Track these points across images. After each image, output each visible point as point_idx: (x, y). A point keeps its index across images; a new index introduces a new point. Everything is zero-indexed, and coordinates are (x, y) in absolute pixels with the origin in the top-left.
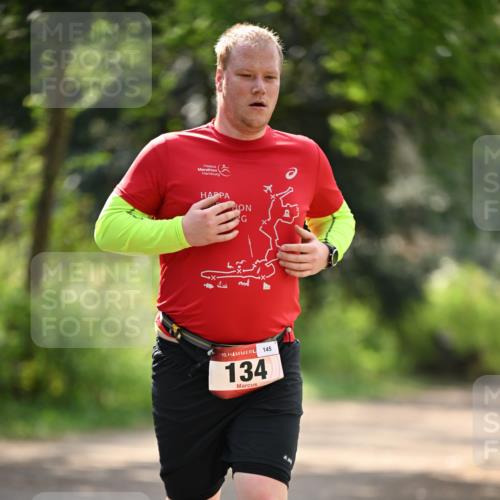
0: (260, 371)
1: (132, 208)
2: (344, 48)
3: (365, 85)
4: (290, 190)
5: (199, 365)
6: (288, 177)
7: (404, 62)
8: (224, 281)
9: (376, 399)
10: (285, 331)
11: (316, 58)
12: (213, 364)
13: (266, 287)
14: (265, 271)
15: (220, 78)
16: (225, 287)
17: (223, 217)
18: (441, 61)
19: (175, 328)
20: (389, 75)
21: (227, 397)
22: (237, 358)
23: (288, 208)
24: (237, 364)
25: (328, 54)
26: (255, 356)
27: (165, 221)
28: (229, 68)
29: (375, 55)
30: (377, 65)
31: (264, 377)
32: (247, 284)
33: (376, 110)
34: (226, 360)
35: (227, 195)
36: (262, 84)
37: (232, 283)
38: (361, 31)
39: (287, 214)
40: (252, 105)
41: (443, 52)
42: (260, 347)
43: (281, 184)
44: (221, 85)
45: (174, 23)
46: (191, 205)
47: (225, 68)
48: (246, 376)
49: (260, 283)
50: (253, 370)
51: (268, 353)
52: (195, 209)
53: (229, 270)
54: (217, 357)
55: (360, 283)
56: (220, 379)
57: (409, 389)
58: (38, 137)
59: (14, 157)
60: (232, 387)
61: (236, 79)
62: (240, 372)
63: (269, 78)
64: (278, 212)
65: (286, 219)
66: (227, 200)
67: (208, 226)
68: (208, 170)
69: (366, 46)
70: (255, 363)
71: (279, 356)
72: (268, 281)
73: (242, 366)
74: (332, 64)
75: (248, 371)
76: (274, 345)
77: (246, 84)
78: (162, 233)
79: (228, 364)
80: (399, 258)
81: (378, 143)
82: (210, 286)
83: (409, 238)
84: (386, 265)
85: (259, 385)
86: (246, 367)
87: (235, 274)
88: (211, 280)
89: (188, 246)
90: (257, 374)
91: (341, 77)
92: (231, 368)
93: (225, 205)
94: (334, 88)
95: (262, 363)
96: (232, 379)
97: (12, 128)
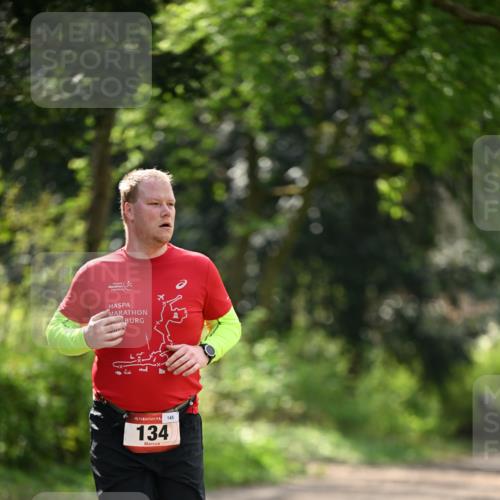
0: (163, 433)
3: (409, 148)
4: (179, 297)
6: (178, 287)
8: (129, 369)
9: (427, 464)
10: (189, 404)
11: (362, 121)
12: (128, 426)
13: (162, 371)
16: (130, 373)
20: (433, 138)
21: (138, 452)
22: (146, 422)
24: (146, 427)
25: (374, 117)
26: (160, 422)
28: (139, 200)
29: (420, 118)
30: (421, 128)
31: (165, 438)
32: (146, 370)
33: (421, 172)
34: (138, 422)
36: (168, 209)
37: (134, 369)
39: (176, 316)
40: (161, 226)
41: (487, 115)
42: (165, 416)
45: (218, 86)
48: (152, 436)
49: (157, 369)
50: (158, 432)
51: (171, 420)
54: (131, 420)
55: (409, 348)
57: (452, 453)
58: (83, 200)
59: (57, 220)
60: (141, 444)
61: (147, 207)
62: (147, 433)
63: (170, 205)
65: (175, 320)
69: (411, 110)
70: (159, 427)
72: (162, 368)
73: (150, 428)
74: (376, 128)
75: (154, 433)
76: (176, 415)
77: (156, 210)
79: (139, 426)
80: (444, 320)
81: (423, 206)
82: (119, 373)
83: (454, 302)
84: (430, 328)
85: (161, 444)
86: (153, 430)
90: (160, 435)
91: (387, 141)
92: (141, 429)
93: (112, 319)
94: (379, 151)
95: (165, 428)
96: (141, 438)
97: (54, 192)
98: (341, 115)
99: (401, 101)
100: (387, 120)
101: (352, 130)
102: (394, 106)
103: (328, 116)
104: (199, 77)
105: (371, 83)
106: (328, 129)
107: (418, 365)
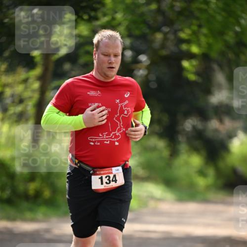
0: (114, 179)
1: (58, 111)
2: (189, 27)
3: (199, 45)
4: (127, 102)
5: (87, 177)
6: (126, 96)
7: (219, 34)
8: (98, 141)
9: (206, 201)
10: (125, 163)
11: (176, 32)
12: (93, 177)
13: (117, 144)
14: (116, 137)
15: (95, 54)
16: (99, 144)
17: (101, 114)
18: (236, 33)
19: (77, 161)
20: (211, 41)
21: (101, 192)
22: (104, 174)
23: (126, 110)
24: (104, 176)
25: (182, 30)
27: (74, 117)
28: (99, 51)
29: (204, 30)
30: (205, 35)
31: (116, 182)
32: (108, 142)
33: (205, 57)
35: (100, 104)
36: (113, 59)
37: (102, 142)
38: (197, 18)
39: (126, 113)
40: (108, 68)
41: (238, 29)
42: (114, 169)
43: (123, 100)
44: (95, 57)
45: (105, 15)
46: (85, 109)
47: (97, 50)
48: (108, 182)
49: (114, 142)
50: (111, 179)
52: (88, 111)
53: (100, 137)
54: (95, 174)
55: (197, 143)
56: (97, 183)
57: (221, 196)
58: (38, 71)
59: (25, 81)
60: (102, 187)
61: (102, 56)
63: (116, 56)
64: (122, 112)
65: (125, 114)
66: (100, 107)
67: (95, 119)
68: (92, 93)
69: (200, 26)
70: (112, 176)
71: (122, 173)
72: (117, 141)
73: (106, 177)
74: (183, 35)
75: (109, 180)
76: (120, 168)
77: (106, 59)
78: (73, 122)
79: (100, 176)
80: (216, 131)
81: (206, 74)
82: (92, 144)
83: (221, 121)
84: (209, 134)
85: (114, 186)
86: (108, 178)
87: (103, 138)
88: (93, 141)
89: (85, 127)
90: (113, 181)
91: (188, 42)
92: (101, 178)
93: (101, 109)
94: (184, 47)
95: (115, 176)
96: (102, 184)
97: (24, 67)
98: (166, 29)
99: (195, 22)
100: (188, 31)
101: (171, 37)
102: (191, 24)
103: (158, 30)
104: (95, 10)
105: (180, 13)
106: (159, 36)
107: (204, 153)
